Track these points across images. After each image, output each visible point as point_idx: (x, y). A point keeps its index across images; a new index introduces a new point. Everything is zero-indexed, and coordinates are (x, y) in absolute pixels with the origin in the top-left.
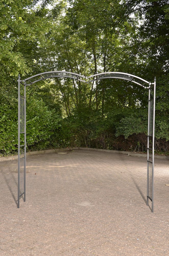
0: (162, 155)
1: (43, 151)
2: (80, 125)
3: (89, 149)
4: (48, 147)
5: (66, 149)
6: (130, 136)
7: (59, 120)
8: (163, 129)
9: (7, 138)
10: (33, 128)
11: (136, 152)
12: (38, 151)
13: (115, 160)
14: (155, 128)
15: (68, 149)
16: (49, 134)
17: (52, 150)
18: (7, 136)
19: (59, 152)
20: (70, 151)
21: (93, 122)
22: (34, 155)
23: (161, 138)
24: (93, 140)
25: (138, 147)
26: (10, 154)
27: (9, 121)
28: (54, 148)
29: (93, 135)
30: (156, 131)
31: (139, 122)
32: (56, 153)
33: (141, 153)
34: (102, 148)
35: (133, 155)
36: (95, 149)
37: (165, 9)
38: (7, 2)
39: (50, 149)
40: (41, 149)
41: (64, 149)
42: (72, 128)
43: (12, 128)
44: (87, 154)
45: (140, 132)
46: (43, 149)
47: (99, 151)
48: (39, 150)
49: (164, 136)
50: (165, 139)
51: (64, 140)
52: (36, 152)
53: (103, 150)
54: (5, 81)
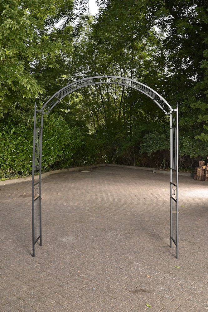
0: (187, 172)
1: (66, 170)
2: (107, 141)
3: (115, 165)
4: (72, 165)
5: (92, 166)
6: (154, 153)
7: (82, 138)
8: (186, 145)
9: (24, 159)
10: (52, 148)
11: (161, 169)
12: (61, 170)
13: (136, 179)
14: (179, 145)
15: (93, 166)
16: (71, 153)
17: (76, 168)
18: (24, 157)
19: (83, 170)
20: (96, 168)
21: (119, 137)
22: (56, 174)
23: (185, 155)
24: (119, 157)
25: (163, 164)
26: (29, 174)
27: (26, 142)
28: (78, 166)
29: (118, 151)
30: (181, 148)
31: (162, 138)
32: (79, 171)
33: (166, 170)
34: (129, 165)
35: (158, 172)
36: (122, 166)
37: (177, 24)
38: (12, 28)
39: (74, 167)
40: (64, 168)
41: (90, 166)
42: (98, 144)
43: (28, 150)
44: (111, 172)
45: (163, 148)
46: (67, 168)
47: (125, 168)
48: (62, 168)
49: (188, 153)
50: (189, 156)
51: (89, 157)
52: (58, 170)
53: (129, 166)
54: (23, 102)
